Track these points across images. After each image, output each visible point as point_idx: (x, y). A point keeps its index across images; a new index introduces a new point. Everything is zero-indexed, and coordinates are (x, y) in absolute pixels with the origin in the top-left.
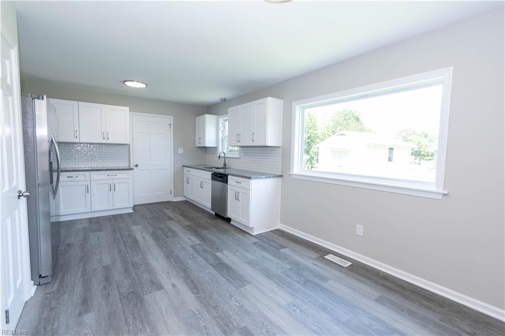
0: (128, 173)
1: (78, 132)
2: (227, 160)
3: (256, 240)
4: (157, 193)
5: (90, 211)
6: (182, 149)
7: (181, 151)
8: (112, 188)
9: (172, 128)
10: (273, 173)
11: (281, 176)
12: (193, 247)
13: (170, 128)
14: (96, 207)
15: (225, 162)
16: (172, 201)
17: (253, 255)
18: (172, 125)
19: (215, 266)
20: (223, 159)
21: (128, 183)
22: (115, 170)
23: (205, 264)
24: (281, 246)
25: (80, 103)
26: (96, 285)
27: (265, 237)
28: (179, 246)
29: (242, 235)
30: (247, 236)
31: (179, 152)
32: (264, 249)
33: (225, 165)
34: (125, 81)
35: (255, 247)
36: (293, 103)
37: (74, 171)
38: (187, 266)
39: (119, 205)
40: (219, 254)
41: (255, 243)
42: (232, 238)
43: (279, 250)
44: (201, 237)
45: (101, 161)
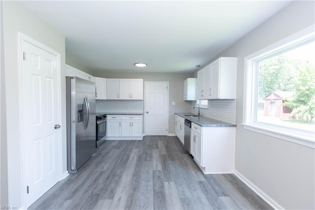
0: (139, 117)
1: (119, 94)
2: (200, 110)
3: (203, 179)
4: (158, 130)
5: (121, 136)
6: (175, 102)
7: (174, 103)
8: (131, 125)
9: (168, 89)
10: (229, 122)
11: (235, 126)
12: (154, 172)
13: (167, 89)
14: (124, 135)
15: (199, 112)
16: (168, 135)
17: (191, 193)
18: (168, 87)
19: (156, 193)
20: (198, 109)
21: (139, 122)
22: (133, 115)
23: (151, 189)
24: (223, 193)
25: (120, 79)
26: (88, 182)
27: (214, 178)
28: (147, 168)
29: (196, 172)
30: (199, 173)
31: (173, 104)
32: (205, 191)
33: (199, 114)
34: (135, 64)
35: (198, 186)
36: (245, 58)
37: (114, 114)
38: (139, 186)
39: (134, 135)
40: (166, 184)
41: (201, 183)
42: (185, 172)
43: (218, 196)
44: (165, 165)
45: (130, 109)
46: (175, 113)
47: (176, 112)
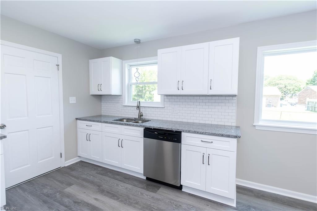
46: (77, 119)
47: (77, 117)
